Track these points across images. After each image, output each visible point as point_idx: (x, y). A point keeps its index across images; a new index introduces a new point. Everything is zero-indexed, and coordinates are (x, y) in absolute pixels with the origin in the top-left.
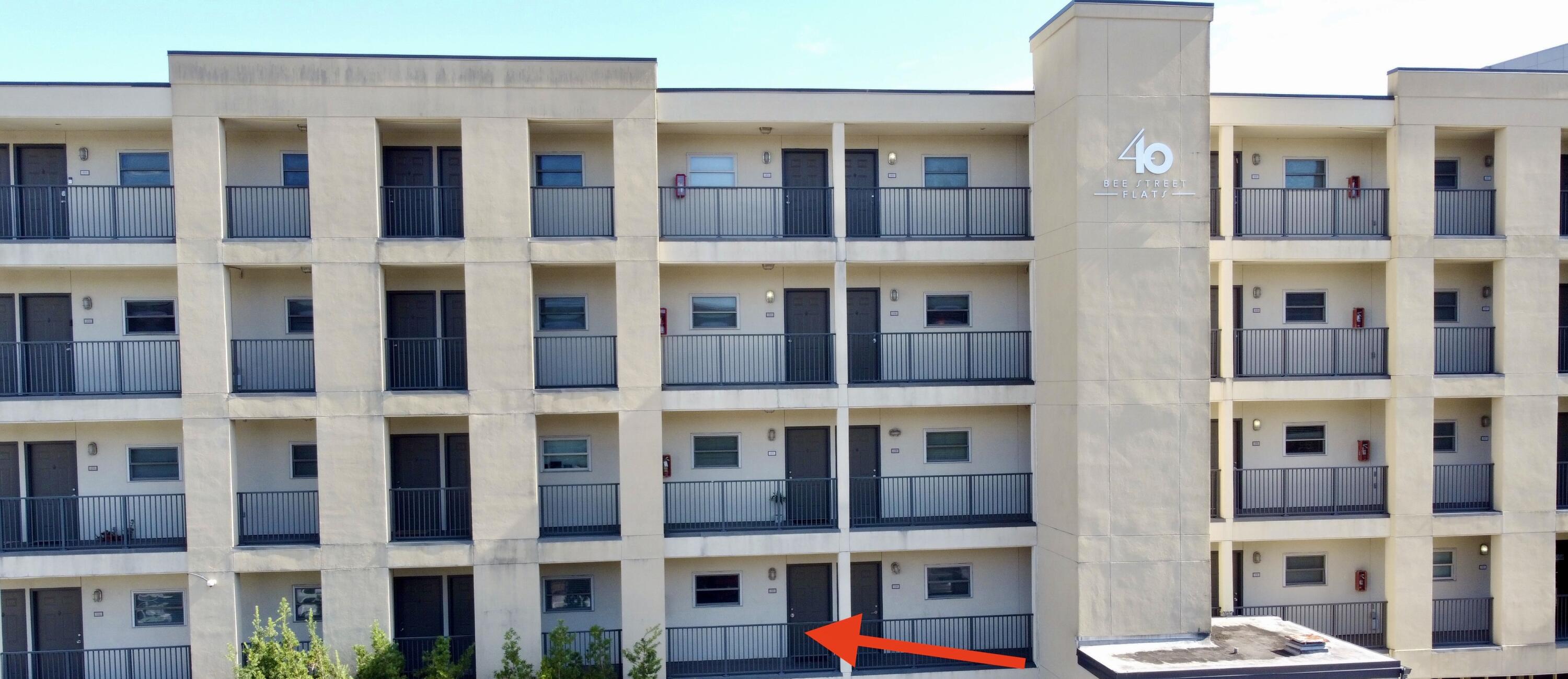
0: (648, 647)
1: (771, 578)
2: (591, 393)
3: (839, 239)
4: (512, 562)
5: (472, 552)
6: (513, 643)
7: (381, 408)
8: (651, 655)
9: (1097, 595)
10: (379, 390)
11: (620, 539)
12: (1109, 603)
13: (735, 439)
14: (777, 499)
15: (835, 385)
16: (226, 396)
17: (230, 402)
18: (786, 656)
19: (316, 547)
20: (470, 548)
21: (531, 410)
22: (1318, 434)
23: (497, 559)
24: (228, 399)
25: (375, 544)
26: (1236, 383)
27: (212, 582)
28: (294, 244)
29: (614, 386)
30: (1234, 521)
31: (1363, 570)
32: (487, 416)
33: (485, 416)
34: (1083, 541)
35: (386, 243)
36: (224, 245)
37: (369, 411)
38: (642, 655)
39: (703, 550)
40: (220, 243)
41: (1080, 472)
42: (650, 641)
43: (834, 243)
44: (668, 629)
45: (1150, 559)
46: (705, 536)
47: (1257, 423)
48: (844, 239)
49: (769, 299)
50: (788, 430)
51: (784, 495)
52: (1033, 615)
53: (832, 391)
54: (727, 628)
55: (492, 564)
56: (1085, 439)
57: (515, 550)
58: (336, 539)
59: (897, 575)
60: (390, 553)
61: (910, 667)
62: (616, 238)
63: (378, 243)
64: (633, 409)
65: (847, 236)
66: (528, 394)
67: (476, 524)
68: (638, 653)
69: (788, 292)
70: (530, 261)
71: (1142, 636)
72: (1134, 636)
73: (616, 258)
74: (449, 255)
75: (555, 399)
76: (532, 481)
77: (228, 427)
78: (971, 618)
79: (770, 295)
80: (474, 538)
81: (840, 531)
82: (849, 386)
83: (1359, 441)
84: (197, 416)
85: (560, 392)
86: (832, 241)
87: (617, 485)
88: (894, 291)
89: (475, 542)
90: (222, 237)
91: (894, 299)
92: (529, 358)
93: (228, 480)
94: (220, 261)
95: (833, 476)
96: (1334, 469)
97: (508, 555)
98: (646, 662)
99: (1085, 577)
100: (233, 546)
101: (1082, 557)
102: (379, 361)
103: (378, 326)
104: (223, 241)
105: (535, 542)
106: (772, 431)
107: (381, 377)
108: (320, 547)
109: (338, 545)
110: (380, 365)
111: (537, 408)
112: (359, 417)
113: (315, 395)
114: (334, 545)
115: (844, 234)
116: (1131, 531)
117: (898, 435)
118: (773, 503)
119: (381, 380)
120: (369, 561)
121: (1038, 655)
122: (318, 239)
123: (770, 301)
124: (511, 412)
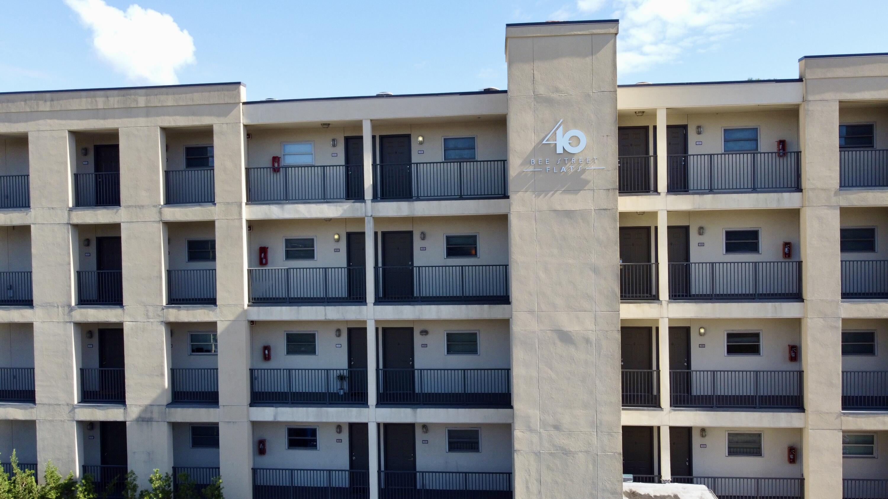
2: (200, 308)
3: (367, 201)
4: (150, 420)
5: (125, 413)
7: (71, 317)
10: (69, 306)
11: (219, 408)
13: (313, 335)
14: (342, 378)
15: (367, 305)
20: (125, 409)
21: (162, 319)
22: (755, 339)
23: (141, 418)
25: (68, 405)
26: (670, 305)
29: (215, 303)
31: (794, 447)
32: (134, 323)
35: (75, 211)
37: (65, 318)
39: (275, 416)
43: (364, 204)
46: (276, 407)
47: (702, 331)
48: (371, 201)
50: (350, 330)
53: (364, 308)
55: (139, 421)
57: (152, 412)
58: (45, 401)
59: (426, 434)
60: (79, 411)
62: (216, 203)
63: (70, 211)
64: (226, 320)
66: (161, 308)
67: (128, 394)
69: (350, 234)
70: (162, 220)
73: (216, 217)
75: (177, 312)
76: (163, 366)
79: (337, 237)
80: (127, 403)
81: (370, 409)
82: (374, 305)
83: (789, 346)
85: (180, 307)
86: (362, 202)
87: (217, 370)
88: (423, 233)
89: (128, 406)
91: (423, 239)
92: (161, 285)
97: (148, 415)
102: (70, 286)
103: (70, 264)
105: (167, 408)
106: (338, 330)
108: (36, 405)
109: (46, 404)
110: (71, 289)
111: (166, 318)
112: (58, 322)
113: (33, 308)
114: (44, 404)
117: (426, 335)
119: (73, 299)
120: (64, 416)
122: (34, 208)
123: (337, 241)
124: (149, 320)
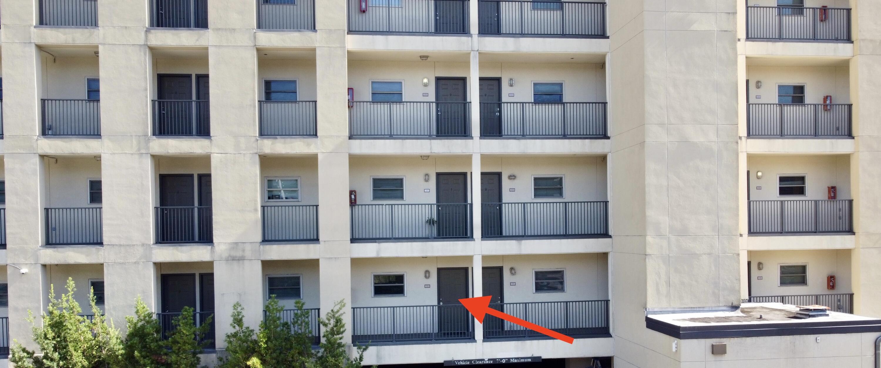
0: (336, 315)
1: (426, 277)
2: (298, 140)
3: (473, 35)
4: (241, 259)
5: (212, 251)
6: (239, 313)
7: (148, 148)
8: (338, 321)
9: (660, 278)
10: (146, 135)
11: (319, 243)
12: (669, 284)
13: (401, 180)
14: (430, 222)
15: (472, 138)
16: (36, 138)
17: (39, 142)
18: (437, 331)
19: (101, 246)
20: (212, 248)
21: (255, 151)
22: (800, 182)
23: (231, 257)
24: (37, 140)
25: (143, 245)
26: (749, 140)
27: (24, 270)
28: (86, 31)
29: (316, 135)
30: (748, 236)
31: (833, 275)
32: (224, 155)
33: (222, 155)
34: (649, 239)
35: (152, 31)
36: (35, 30)
37: (139, 149)
38: (332, 322)
39: (378, 252)
40: (32, 29)
41: (647, 189)
42: (338, 311)
43: (470, 38)
44: (354, 308)
45: (698, 252)
46: (379, 243)
47: (760, 174)
48: (477, 35)
49: (425, 83)
50: (438, 175)
51: (435, 219)
52: (609, 300)
53: (469, 141)
54: (395, 308)
55: (227, 260)
56: (651, 166)
57: (244, 251)
58: (115, 241)
59: (514, 276)
60: (154, 251)
61: (524, 337)
62: (317, 30)
63: (146, 31)
64: (328, 152)
65: (479, 33)
66: (253, 139)
67: (216, 231)
68: (329, 320)
69: (438, 79)
70: (255, 45)
71: (692, 308)
72: (686, 308)
73: (317, 45)
74: (197, 40)
75: (272, 144)
76: (256, 201)
77: (37, 160)
78: (567, 302)
79: (425, 81)
80: (214, 242)
81: (474, 240)
82: (480, 138)
83: (828, 187)
84: (14, 151)
85: (276, 138)
86: (468, 36)
87: (317, 206)
88: (511, 79)
89: (215, 244)
90: (34, 24)
91: (511, 85)
92: (255, 114)
93: (37, 198)
94: (32, 41)
95: (469, 201)
96: (816, 201)
97: (239, 254)
98: (336, 326)
99: (651, 265)
100: (40, 245)
101: (649, 251)
102: (147, 114)
103: (146, 90)
104: (35, 27)
105: (258, 245)
106: (427, 175)
107: (148, 127)
108: (103, 247)
109: (116, 245)
110: (148, 118)
111: (260, 150)
112: (132, 154)
113: (101, 138)
114: (114, 245)
115: (477, 32)
116: (683, 232)
117: (514, 179)
118: (427, 225)
119: (148, 128)
120: (139, 257)
121: (613, 329)
122: (103, 27)
123: (426, 85)
124: (241, 152)
